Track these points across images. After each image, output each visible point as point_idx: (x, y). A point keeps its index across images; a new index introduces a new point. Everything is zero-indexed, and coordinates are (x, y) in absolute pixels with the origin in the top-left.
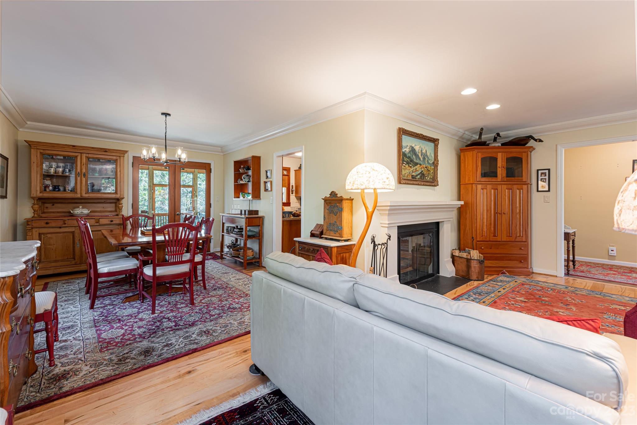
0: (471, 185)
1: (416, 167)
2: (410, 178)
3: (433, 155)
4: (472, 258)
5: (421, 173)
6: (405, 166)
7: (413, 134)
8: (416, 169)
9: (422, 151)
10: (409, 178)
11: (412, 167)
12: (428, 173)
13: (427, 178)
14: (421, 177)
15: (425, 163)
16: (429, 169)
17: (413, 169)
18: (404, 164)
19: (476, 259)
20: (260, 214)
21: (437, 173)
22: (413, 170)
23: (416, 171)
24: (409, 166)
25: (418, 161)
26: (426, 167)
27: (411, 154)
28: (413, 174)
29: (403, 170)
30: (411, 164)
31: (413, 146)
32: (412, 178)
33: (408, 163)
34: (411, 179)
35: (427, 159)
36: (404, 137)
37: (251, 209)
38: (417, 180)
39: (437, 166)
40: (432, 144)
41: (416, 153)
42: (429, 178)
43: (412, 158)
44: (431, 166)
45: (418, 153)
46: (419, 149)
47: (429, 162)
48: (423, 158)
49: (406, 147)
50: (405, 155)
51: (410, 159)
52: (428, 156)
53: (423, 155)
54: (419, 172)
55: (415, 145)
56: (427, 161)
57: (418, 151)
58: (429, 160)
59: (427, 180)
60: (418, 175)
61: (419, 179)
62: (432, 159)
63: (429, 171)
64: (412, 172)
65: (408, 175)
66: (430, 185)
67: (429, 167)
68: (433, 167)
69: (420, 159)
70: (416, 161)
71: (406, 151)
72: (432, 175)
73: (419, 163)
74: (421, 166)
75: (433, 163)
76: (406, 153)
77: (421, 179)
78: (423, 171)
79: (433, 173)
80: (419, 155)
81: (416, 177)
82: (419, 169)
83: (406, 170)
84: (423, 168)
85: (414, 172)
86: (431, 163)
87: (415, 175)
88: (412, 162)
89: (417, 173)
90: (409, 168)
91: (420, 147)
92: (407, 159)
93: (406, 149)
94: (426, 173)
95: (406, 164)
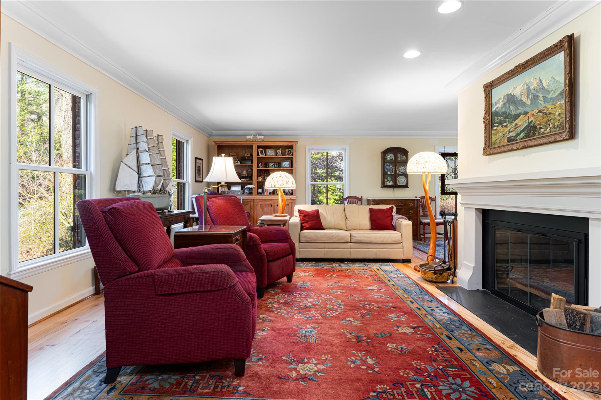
1: (516, 122)
2: (505, 143)
5: (527, 127)
6: (496, 130)
8: (516, 124)
10: (502, 144)
11: (509, 125)
12: (545, 120)
13: (542, 130)
14: (527, 136)
16: (547, 112)
17: (509, 128)
18: (495, 126)
22: (511, 129)
23: (516, 128)
24: (502, 127)
25: (521, 110)
26: (540, 111)
27: (506, 107)
28: (511, 134)
29: (492, 136)
30: (505, 122)
31: (510, 92)
32: (508, 142)
33: (501, 123)
35: (541, 95)
38: (519, 141)
41: (515, 99)
42: (551, 128)
43: (508, 112)
44: (554, 103)
45: (520, 98)
46: (523, 88)
47: (549, 96)
48: (531, 100)
49: (498, 102)
50: (497, 114)
51: (504, 116)
52: (546, 87)
53: (532, 94)
54: (521, 127)
55: (514, 88)
56: (542, 99)
57: (519, 94)
58: (549, 94)
59: (545, 134)
60: (520, 133)
61: (523, 138)
62: (559, 87)
63: (550, 113)
64: (508, 133)
65: (500, 141)
66: (550, 143)
67: (549, 107)
68: (559, 103)
69: (524, 104)
70: (516, 113)
71: (497, 108)
72: (558, 118)
73: (523, 112)
74: (528, 115)
75: (559, 95)
76: (498, 110)
77: (526, 138)
78: (533, 122)
79: (559, 114)
80: (522, 99)
81: (517, 137)
82: (522, 122)
83: (498, 134)
84: (533, 115)
85: (512, 132)
86: (554, 96)
87: (514, 135)
88: (508, 118)
89: (519, 130)
90: (503, 129)
91: (524, 86)
92: (499, 118)
93: (497, 106)
94: (541, 121)
95: (497, 126)
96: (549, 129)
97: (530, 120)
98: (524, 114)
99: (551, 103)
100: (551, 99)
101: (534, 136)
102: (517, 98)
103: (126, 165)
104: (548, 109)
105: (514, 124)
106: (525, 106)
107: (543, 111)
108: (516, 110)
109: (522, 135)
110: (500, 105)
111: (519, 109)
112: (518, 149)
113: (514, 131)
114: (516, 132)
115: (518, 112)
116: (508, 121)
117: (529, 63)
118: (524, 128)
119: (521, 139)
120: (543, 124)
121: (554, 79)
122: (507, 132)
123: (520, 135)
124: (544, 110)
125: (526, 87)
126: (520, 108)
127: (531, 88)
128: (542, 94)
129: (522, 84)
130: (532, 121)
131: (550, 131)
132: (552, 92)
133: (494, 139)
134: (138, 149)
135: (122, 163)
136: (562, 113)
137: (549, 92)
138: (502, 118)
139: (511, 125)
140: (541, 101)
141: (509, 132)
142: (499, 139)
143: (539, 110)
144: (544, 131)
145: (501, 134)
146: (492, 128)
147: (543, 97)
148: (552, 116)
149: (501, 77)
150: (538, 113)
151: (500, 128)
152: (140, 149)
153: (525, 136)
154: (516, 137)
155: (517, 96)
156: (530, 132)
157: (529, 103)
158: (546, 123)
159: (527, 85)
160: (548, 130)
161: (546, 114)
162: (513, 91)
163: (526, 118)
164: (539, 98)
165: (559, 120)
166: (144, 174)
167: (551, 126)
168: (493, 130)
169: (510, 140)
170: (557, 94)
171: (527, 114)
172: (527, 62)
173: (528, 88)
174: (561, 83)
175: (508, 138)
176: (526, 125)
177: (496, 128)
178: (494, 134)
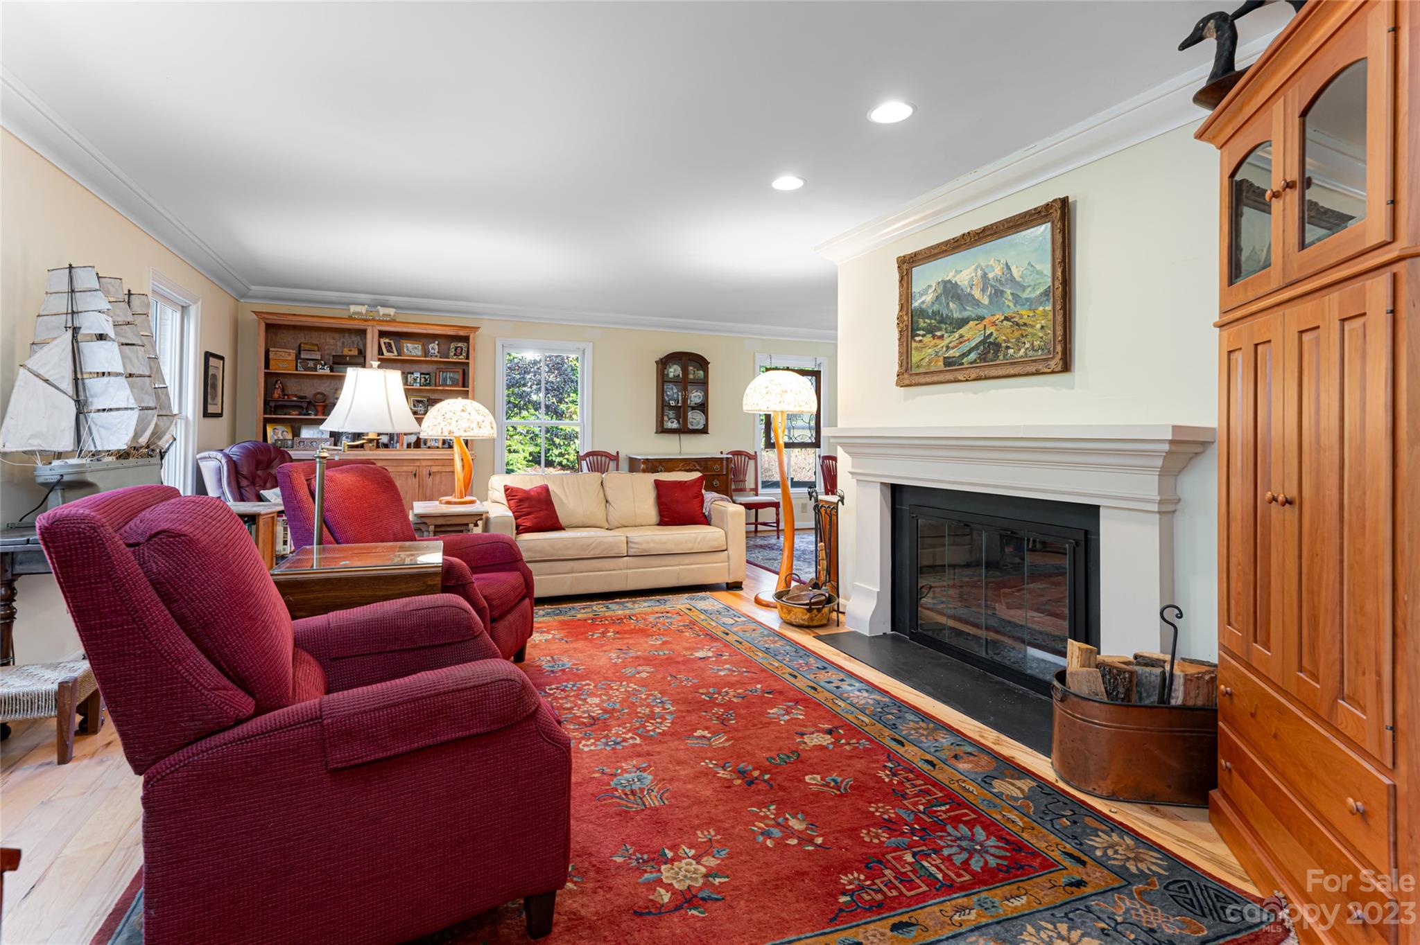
1: (961, 331)
2: (942, 365)
3: (1046, 267)
5: (983, 342)
6: (921, 341)
8: (961, 336)
10: (933, 369)
11: (946, 335)
12: (1017, 334)
13: (1011, 351)
14: (983, 357)
15: (1003, 307)
16: (1021, 322)
17: (947, 341)
18: (919, 335)
22: (950, 343)
23: (961, 343)
24: (934, 337)
25: (970, 312)
26: (1007, 319)
27: (941, 304)
28: (951, 353)
29: (913, 352)
30: (940, 329)
31: (950, 276)
32: (945, 365)
33: (930, 331)
34: (942, 368)
35: (1009, 292)
36: (917, 272)
38: (966, 366)
41: (959, 292)
42: (1027, 349)
43: (945, 312)
44: (1033, 307)
45: (969, 290)
46: (974, 274)
47: (1024, 295)
48: (990, 297)
49: (925, 292)
50: (922, 313)
51: (938, 318)
52: (1018, 279)
53: (992, 286)
54: (971, 343)
55: (958, 272)
56: (1010, 298)
57: (966, 283)
58: (1024, 291)
59: (1016, 358)
60: (970, 352)
61: (975, 361)
62: (1042, 281)
63: (1025, 324)
64: (944, 349)
65: (930, 362)
66: (1028, 374)
67: (1023, 312)
68: (1041, 309)
69: (977, 303)
70: (960, 317)
71: (923, 302)
72: (1041, 334)
73: (974, 316)
74: (984, 322)
75: (1041, 295)
76: (924, 306)
77: (980, 362)
78: (994, 335)
79: (1042, 327)
80: (973, 293)
81: (963, 359)
82: (975, 336)
83: (924, 350)
84: (994, 324)
85: (953, 348)
86: (1033, 296)
87: (958, 355)
88: (946, 324)
89: (966, 347)
90: (935, 341)
91: (976, 270)
92: (926, 320)
93: (923, 299)
94: (1009, 335)
95: (923, 336)
96: (1023, 350)
97: (988, 332)
98: (977, 320)
99: (1026, 307)
100: (1027, 300)
101: (995, 361)
102: (962, 289)
103: (38, 376)
104: (1021, 317)
105: (957, 335)
106: (978, 305)
107: (1013, 318)
108: (961, 312)
109: (973, 356)
110: (929, 298)
111: (965, 310)
112: (967, 380)
113: (956, 347)
114: (961, 350)
115: (965, 314)
116: (946, 329)
117: (987, 233)
118: (976, 345)
119: (971, 363)
120: (1014, 340)
121: (1032, 266)
122: (942, 347)
123: (968, 355)
124: (1015, 317)
125: (980, 272)
126: (968, 308)
127: (990, 275)
128: (1010, 288)
129: (973, 267)
130: (991, 334)
131: (1026, 354)
132: (1030, 289)
133: (916, 357)
134: (76, 330)
135: (22, 370)
136: (1047, 327)
137: (1024, 288)
138: (933, 321)
139: (951, 337)
140: (1009, 300)
141: (948, 348)
142: (927, 360)
143: (1005, 317)
144: (1014, 353)
145: (930, 350)
146: (913, 337)
147: (1012, 294)
148: (1030, 330)
149: (932, 248)
150: (1002, 321)
151: (930, 339)
152: (83, 331)
153: (979, 358)
154: (960, 358)
155: (963, 287)
156: (989, 352)
157: (986, 301)
158: (1018, 340)
159: (982, 269)
160: (1022, 352)
161: (1017, 324)
162: (954, 277)
163: (981, 327)
164: (1006, 296)
165: (1042, 338)
166: (97, 403)
167: (1027, 345)
168: (915, 341)
169: (948, 362)
170: (1038, 293)
171: (982, 320)
172: (985, 229)
173: (985, 275)
174: (1045, 275)
175: (945, 358)
176: (980, 340)
177: (920, 338)
178: (917, 348)
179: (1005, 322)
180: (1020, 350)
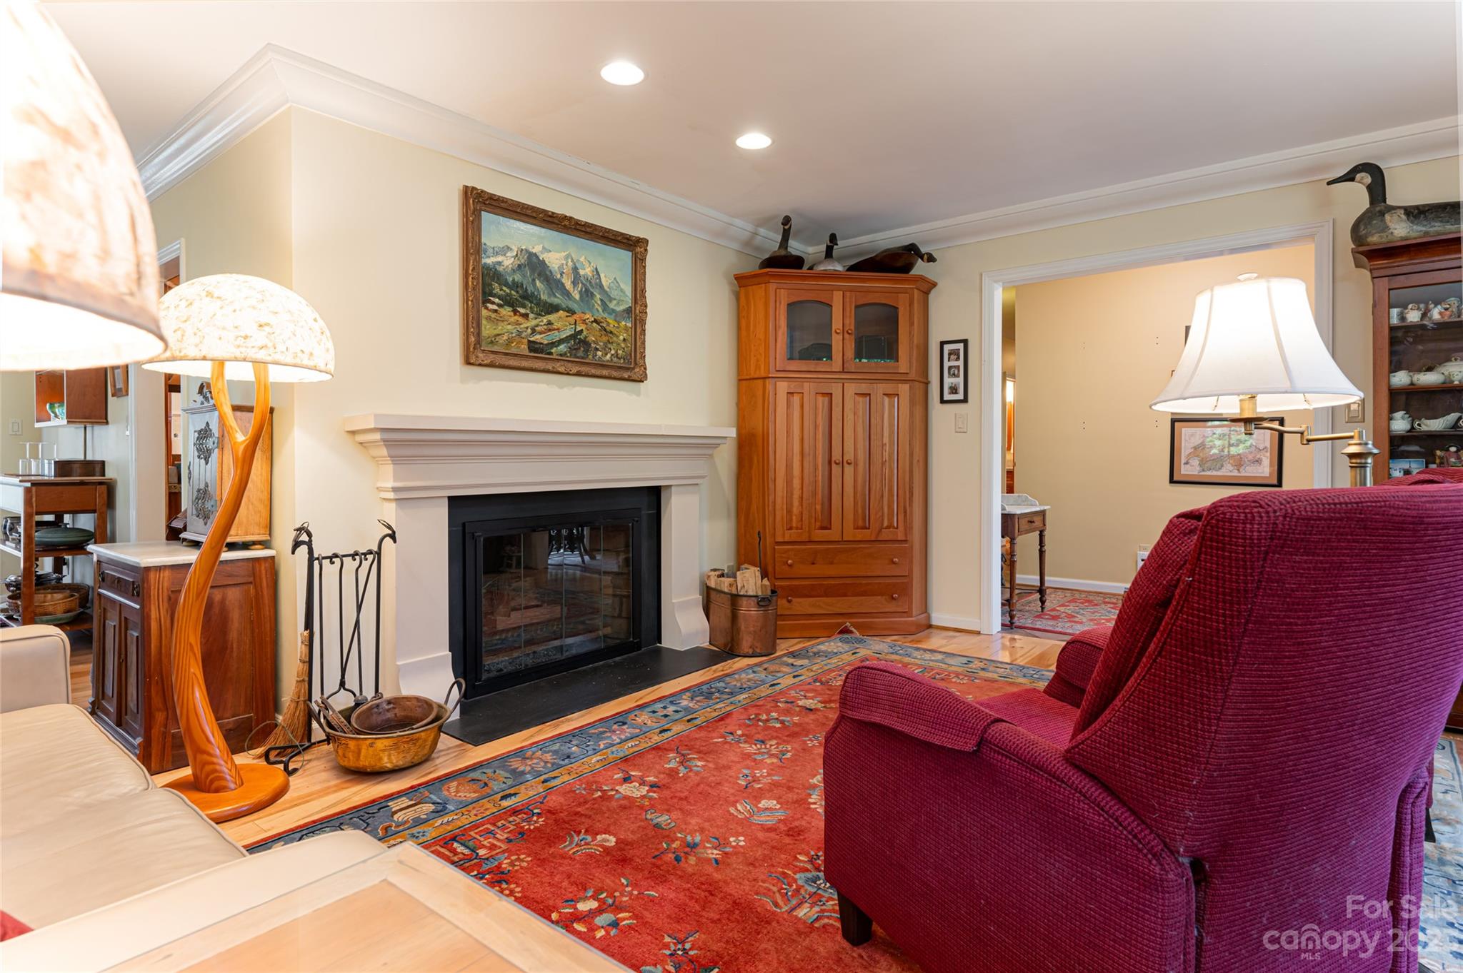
0: (760, 382)
1: (552, 317)
2: (524, 348)
3: (628, 289)
4: (741, 593)
5: (573, 337)
6: (496, 311)
7: (529, 212)
8: (550, 323)
9: (575, 269)
10: (514, 351)
11: (531, 316)
12: (605, 339)
13: (599, 353)
14: (574, 352)
15: (591, 308)
16: (608, 328)
17: (533, 322)
18: (493, 303)
19: (751, 593)
20: (110, 474)
21: (643, 343)
22: (537, 326)
23: (550, 330)
24: (515, 311)
25: (558, 299)
26: (595, 321)
27: (524, 276)
28: (537, 338)
29: (484, 322)
30: (524, 306)
31: (537, 249)
32: (531, 350)
33: (508, 302)
34: (527, 352)
35: (598, 296)
36: (489, 221)
37: (89, 458)
38: (554, 357)
39: (643, 322)
40: (626, 256)
41: (548, 273)
42: (612, 355)
43: (530, 289)
44: (618, 319)
45: (559, 276)
46: (564, 262)
48: (580, 292)
50: (495, 275)
51: (521, 292)
52: (606, 288)
53: (582, 283)
54: (562, 333)
55: (545, 250)
56: (599, 302)
57: (556, 268)
58: (611, 302)
59: (603, 361)
60: (560, 342)
61: (565, 354)
62: (624, 300)
63: (611, 332)
64: (529, 331)
65: (510, 341)
66: (615, 378)
67: (610, 321)
68: (623, 323)
69: (567, 294)
70: (548, 300)
71: (499, 263)
72: (623, 345)
73: (564, 306)
74: (575, 317)
75: (624, 311)
76: (500, 269)
77: (570, 357)
78: (585, 333)
79: (624, 340)
80: (563, 281)
81: (552, 348)
82: (563, 325)
83: (500, 323)
84: (584, 321)
85: (540, 333)
87: (546, 342)
88: (531, 302)
89: (556, 336)
90: (516, 317)
91: (566, 258)
92: (504, 288)
93: (500, 259)
94: (598, 338)
95: (499, 305)
96: (609, 355)
97: (579, 329)
98: (568, 312)
99: (612, 317)
101: (585, 358)
102: (550, 271)
104: (608, 324)
105: (545, 320)
106: (568, 297)
107: (601, 323)
108: (549, 295)
109: (563, 348)
111: (556, 296)
113: (544, 332)
114: (549, 338)
115: (555, 301)
116: (531, 308)
118: (567, 337)
119: (561, 355)
120: (602, 344)
121: (617, 283)
122: (527, 328)
123: (558, 346)
125: (570, 264)
126: (558, 295)
127: (582, 272)
128: (599, 294)
129: (563, 254)
130: (582, 331)
131: (612, 360)
132: (615, 302)
133: (487, 330)
136: (627, 340)
137: (611, 299)
138: (513, 293)
139: (538, 320)
141: (534, 331)
142: (505, 338)
144: (603, 355)
145: (509, 326)
146: (486, 301)
147: (602, 300)
148: (615, 339)
150: (592, 322)
151: (509, 314)
153: (569, 352)
154: (549, 346)
155: (552, 270)
156: (580, 348)
157: (577, 296)
158: (605, 344)
159: (572, 261)
160: (608, 357)
161: (605, 330)
162: (541, 253)
163: (572, 320)
165: (624, 349)
167: (613, 352)
168: (486, 307)
169: (534, 347)
170: (622, 308)
171: (572, 314)
172: (587, 225)
175: (529, 341)
176: (570, 333)
177: (495, 307)
178: (489, 318)
179: (594, 324)
180: (606, 354)
